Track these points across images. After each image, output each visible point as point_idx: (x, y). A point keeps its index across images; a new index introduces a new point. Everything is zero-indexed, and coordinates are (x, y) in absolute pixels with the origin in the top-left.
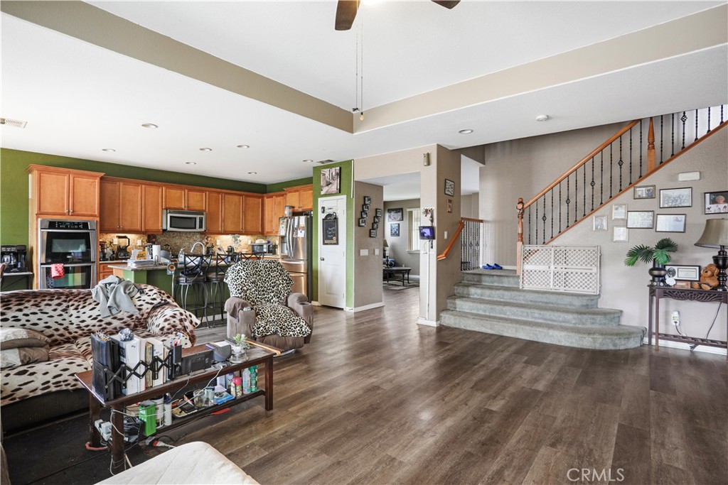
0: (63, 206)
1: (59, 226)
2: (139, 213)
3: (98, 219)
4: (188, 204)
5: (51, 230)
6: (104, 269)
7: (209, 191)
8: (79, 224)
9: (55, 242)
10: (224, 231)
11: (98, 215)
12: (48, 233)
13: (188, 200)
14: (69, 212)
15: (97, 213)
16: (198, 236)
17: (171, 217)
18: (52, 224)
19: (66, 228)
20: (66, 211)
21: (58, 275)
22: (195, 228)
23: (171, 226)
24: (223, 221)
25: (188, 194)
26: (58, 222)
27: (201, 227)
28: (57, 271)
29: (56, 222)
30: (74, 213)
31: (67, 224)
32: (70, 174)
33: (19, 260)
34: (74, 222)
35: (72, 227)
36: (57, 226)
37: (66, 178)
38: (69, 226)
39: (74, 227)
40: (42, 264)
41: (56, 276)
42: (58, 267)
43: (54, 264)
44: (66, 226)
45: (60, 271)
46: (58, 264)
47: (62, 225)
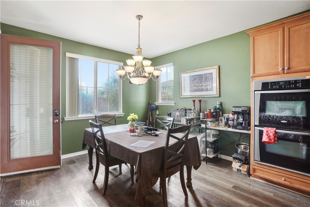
8: (295, 82)
12: (261, 94)
14: (284, 69)
19: (280, 88)
20: (280, 69)
21: (267, 140)
28: (268, 135)
29: (269, 82)
30: (290, 70)
31: (281, 83)
32: (285, 26)
33: (245, 119)
34: (290, 81)
35: (286, 86)
36: (270, 87)
37: (280, 32)
38: (283, 86)
39: (290, 86)
40: (255, 126)
41: (265, 141)
42: (269, 132)
43: (266, 128)
44: (279, 86)
45: (271, 136)
46: (270, 128)
47: (275, 85)
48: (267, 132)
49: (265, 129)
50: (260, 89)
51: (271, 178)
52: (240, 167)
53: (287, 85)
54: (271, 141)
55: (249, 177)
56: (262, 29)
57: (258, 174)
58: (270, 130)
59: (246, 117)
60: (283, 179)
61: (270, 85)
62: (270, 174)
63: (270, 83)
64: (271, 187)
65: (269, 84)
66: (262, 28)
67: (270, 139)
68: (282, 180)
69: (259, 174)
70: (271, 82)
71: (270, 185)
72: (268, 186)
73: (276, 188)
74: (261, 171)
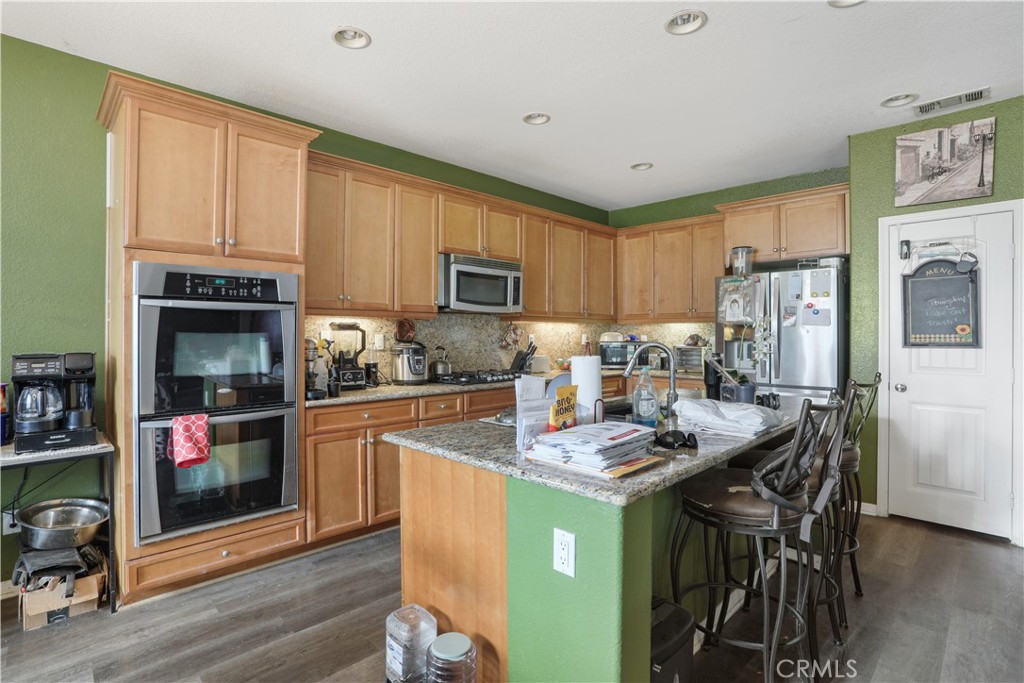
0: (208, 226)
1: (194, 287)
2: (388, 259)
3: (300, 270)
4: (488, 242)
5: (170, 303)
6: (316, 426)
7: (528, 213)
8: (251, 283)
9: (185, 342)
10: (555, 313)
11: (301, 259)
12: (163, 310)
13: (488, 234)
14: (224, 243)
15: (297, 251)
16: (496, 324)
17: (460, 273)
18: (175, 283)
19: (216, 296)
20: (215, 241)
21: (193, 456)
22: (505, 304)
23: (459, 299)
24: (552, 288)
25: (488, 217)
26: (194, 276)
27: (516, 302)
28: (191, 440)
29: (186, 274)
30: (238, 247)
31: (217, 282)
32: (229, 125)
33: (73, 404)
34: (239, 278)
35: (231, 292)
36: (188, 290)
37: (217, 133)
38: (223, 290)
39: (238, 292)
40: (142, 418)
41: (188, 459)
42: (193, 428)
43: (180, 418)
44: (214, 289)
45: (200, 440)
46: (193, 417)
47: (203, 285)
48: (187, 429)
49: (177, 425)
50: (161, 294)
51: (193, 569)
52: (69, 596)
53: (233, 289)
54: (203, 453)
55: (114, 611)
56: (171, 98)
57: (152, 581)
58: (194, 423)
59: (79, 395)
60: (224, 553)
61: (188, 284)
62: (192, 558)
63: (188, 277)
64: (193, 596)
65: (186, 280)
66: (170, 94)
67: (201, 450)
68: (222, 558)
69: (156, 579)
70: (191, 275)
71: (186, 593)
72: (183, 599)
73: (204, 591)
74: (162, 564)
